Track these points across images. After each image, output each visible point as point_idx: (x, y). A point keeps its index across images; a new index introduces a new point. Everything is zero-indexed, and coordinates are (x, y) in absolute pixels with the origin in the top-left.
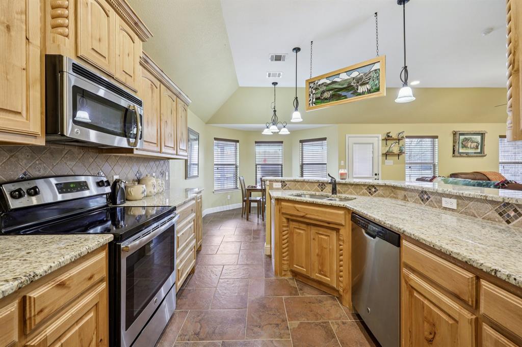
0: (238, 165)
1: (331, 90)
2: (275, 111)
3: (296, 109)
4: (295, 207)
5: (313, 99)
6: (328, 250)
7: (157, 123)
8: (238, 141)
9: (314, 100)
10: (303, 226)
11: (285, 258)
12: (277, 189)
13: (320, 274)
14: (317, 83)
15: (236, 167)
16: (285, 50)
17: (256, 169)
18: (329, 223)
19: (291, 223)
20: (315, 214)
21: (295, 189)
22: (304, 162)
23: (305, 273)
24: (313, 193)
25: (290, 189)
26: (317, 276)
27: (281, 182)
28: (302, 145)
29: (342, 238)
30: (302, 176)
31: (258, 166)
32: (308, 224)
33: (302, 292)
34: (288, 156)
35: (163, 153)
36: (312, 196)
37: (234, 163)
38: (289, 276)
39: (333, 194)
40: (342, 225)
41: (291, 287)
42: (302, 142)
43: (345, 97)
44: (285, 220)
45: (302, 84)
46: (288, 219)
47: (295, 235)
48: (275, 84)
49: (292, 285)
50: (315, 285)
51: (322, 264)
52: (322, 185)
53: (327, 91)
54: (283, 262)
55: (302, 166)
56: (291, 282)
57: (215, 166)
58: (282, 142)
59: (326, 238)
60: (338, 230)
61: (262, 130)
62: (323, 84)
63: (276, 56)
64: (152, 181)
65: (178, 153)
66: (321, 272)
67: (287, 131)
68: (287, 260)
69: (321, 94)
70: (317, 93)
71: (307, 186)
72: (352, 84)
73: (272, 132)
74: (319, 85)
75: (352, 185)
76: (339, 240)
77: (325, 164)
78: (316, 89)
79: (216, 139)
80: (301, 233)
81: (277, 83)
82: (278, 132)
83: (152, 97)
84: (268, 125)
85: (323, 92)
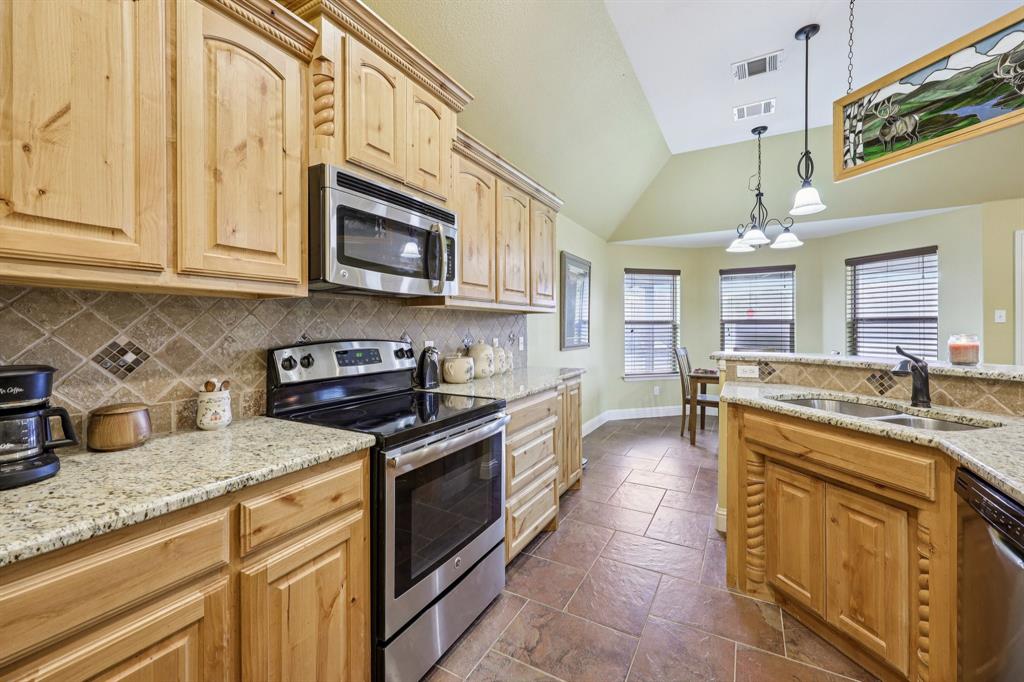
0: (678, 322)
1: (917, 110)
2: (760, 195)
3: (807, 182)
4: (778, 429)
5: (856, 146)
6: (879, 560)
7: (490, 249)
8: (677, 273)
9: (860, 149)
10: (804, 481)
11: (754, 551)
12: (748, 381)
13: (853, 619)
14: (870, 101)
15: (675, 328)
16: (777, 39)
17: (723, 332)
18: (880, 486)
19: (770, 466)
20: (834, 452)
21: (799, 384)
22: (861, 316)
23: (808, 603)
24: (851, 397)
25: (785, 383)
26: (843, 620)
27: (759, 363)
28: (855, 271)
29: (926, 538)
31: (726, 326)
32: (816, 477)
33: (792, 647)
34: (809, 301)
35: (501, 302)
36: (845, 406)
37: (670, 319)
38: (765, 597)
39: (914, 405)
40: (927, 500)
41: (766, 625)
42: (849, 262)
43: (972, 119)
44: (753, 457)
45: (824, 116)
46: (762, 458)
47: (781, 500)
48: (759, 130)
49: (769, 622)
51: (860, 594)
52: (882, 378)
53: (904, 116)
54: (749, 558)
55: (854, 325)
56: (768, 613)
57: (626, 326)
58: (792, 268)
59: (874, 525)
60: (912, 513)
61: (728, 242)
62: (889, 99)
63: (750, 63)
64: (486, 352)
65: (534, 302)
66: (854, 613)
67: (796, 238)
68: (761, 557)
69: (884, 127)
70: (869, 130)
71: (833, 377)
72: (1001, 75)
73: (753, 246)
74: (877, 105)
75: (992, 382)
76: (915, 539)
77: (933, 319)
78: (867, 118)
79: (628, 271)
80: (797, 496)
81: (765, 128)
82: (767, 244)
83: (480, 204)
84: (741, 231)
85: (891, 121)
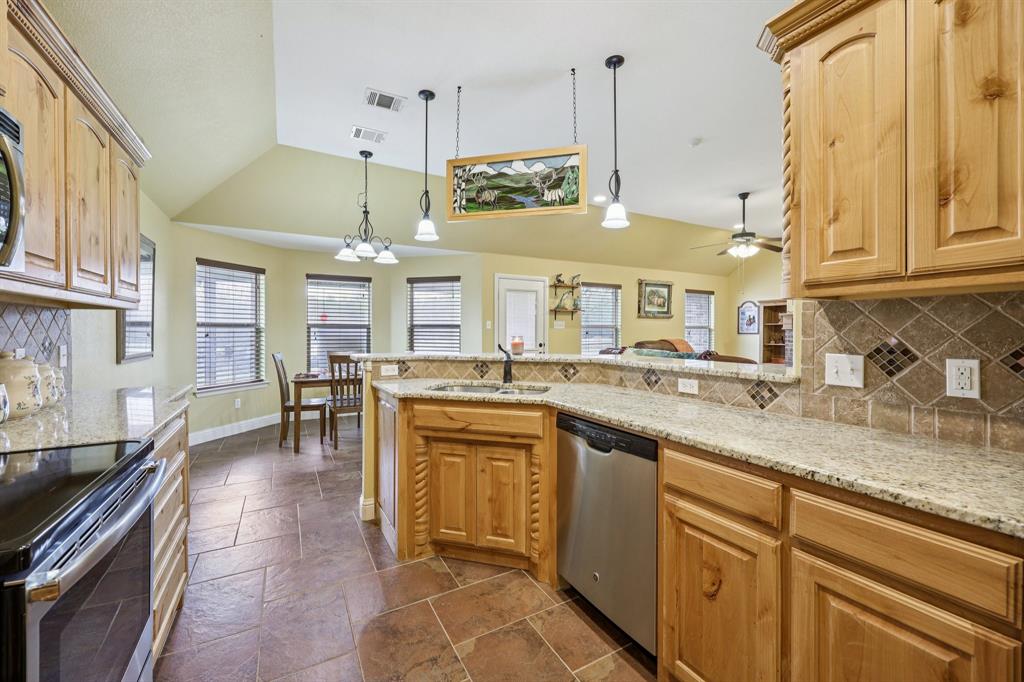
0: (262, 326)
1: (497, 188)
2: (366, 213)
3: (426, 215)
4: (445, 413)
5: (461, 200)
6: (511, 487)
7: (57, 200)
8: (262, 271)
9: (464, 202)
10: (461, 449)
11: (420, 520)
12: (390, 378)
13: (493, 535)
14: (470, 170)
15: (258, 331)
16: (404, 89)
17: (309, 336)
18: (513, 436)
19: (434, 445)
20: (486, 421)
21: (427, 377)
22: (415, 323)
23: (464, 540)
24: (468, 382)
25: (417, 377)
26: (490, 540)
27: (398, 362)
28: (412, 288)
29: (537, 461)
30: (411, 348)
31: (312, 329)
32: (469, 443)
33: (461, 578)
34: (383, 309)
35: (75, 290)
36: (466, 388)
37: (254, 321)
38: (429, 550)
39: (505, 382)
40: (538, 438)
41: (438, 574)
42: (411, 281)
43: (523, 205)
44: (420, 441)
46: (427, 438)
47: (443, 469)
48: (366, 154)
49: (440, 571)
50: (483, 558)
51: (498, 515)
52: (482, 366)
53: (489, 188)
54: (417, 528)
55: (412, 329)
56: (434, 565)
57: (199, 329)
58: (369, 280)
59: (507, 464)
60: (529, 448)
61: (336, 250)
62: (481, 173)
63: (380, 95)
65: (117, 293)
66: (497, 531)
67: (392, 256)
68: (425, 523)
69: (478, 192)
70: (468, 190)
71: (451, 369)
72: (534, 184)
73: (359, 257)
74: (474, 175)
75: (536, 364)
76: (531, 464)
77: (458, 326)
78: (468, 181)
79: (201, 261)
80: (456, 461)
81: (370, 154)
82: (373, 258)
83: (42, 120)
84: (348, 241)
85: (481, 190)
